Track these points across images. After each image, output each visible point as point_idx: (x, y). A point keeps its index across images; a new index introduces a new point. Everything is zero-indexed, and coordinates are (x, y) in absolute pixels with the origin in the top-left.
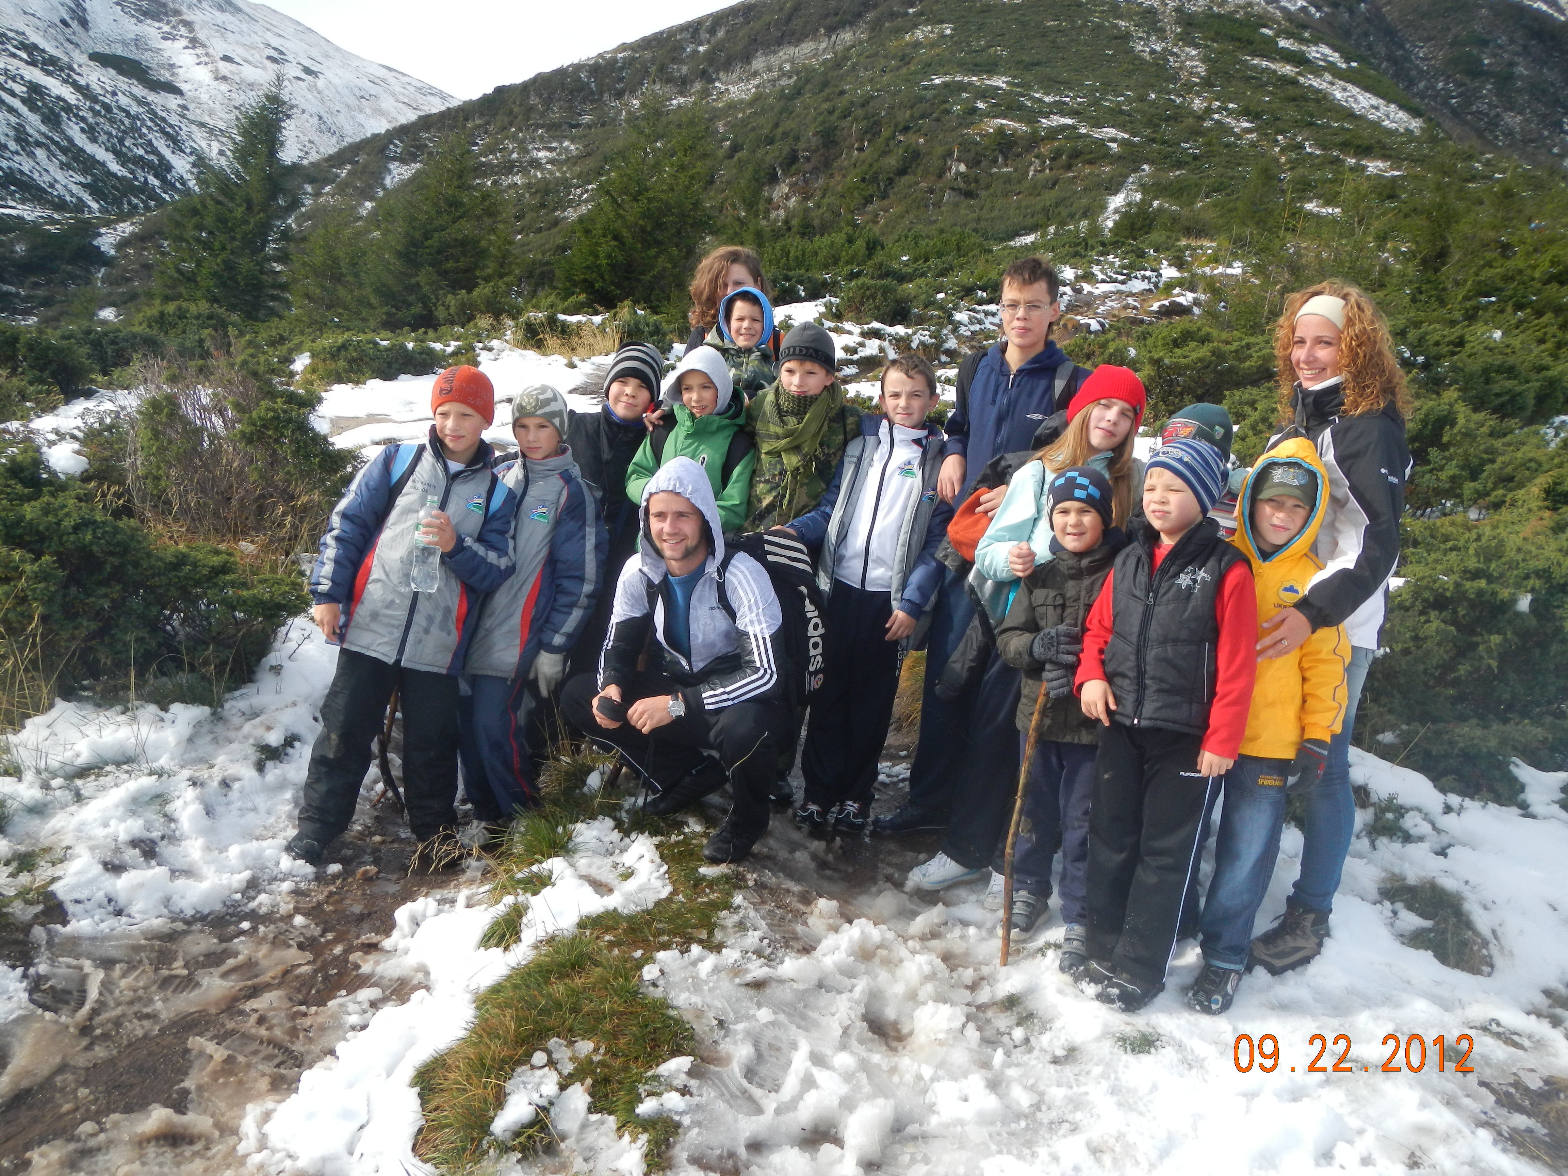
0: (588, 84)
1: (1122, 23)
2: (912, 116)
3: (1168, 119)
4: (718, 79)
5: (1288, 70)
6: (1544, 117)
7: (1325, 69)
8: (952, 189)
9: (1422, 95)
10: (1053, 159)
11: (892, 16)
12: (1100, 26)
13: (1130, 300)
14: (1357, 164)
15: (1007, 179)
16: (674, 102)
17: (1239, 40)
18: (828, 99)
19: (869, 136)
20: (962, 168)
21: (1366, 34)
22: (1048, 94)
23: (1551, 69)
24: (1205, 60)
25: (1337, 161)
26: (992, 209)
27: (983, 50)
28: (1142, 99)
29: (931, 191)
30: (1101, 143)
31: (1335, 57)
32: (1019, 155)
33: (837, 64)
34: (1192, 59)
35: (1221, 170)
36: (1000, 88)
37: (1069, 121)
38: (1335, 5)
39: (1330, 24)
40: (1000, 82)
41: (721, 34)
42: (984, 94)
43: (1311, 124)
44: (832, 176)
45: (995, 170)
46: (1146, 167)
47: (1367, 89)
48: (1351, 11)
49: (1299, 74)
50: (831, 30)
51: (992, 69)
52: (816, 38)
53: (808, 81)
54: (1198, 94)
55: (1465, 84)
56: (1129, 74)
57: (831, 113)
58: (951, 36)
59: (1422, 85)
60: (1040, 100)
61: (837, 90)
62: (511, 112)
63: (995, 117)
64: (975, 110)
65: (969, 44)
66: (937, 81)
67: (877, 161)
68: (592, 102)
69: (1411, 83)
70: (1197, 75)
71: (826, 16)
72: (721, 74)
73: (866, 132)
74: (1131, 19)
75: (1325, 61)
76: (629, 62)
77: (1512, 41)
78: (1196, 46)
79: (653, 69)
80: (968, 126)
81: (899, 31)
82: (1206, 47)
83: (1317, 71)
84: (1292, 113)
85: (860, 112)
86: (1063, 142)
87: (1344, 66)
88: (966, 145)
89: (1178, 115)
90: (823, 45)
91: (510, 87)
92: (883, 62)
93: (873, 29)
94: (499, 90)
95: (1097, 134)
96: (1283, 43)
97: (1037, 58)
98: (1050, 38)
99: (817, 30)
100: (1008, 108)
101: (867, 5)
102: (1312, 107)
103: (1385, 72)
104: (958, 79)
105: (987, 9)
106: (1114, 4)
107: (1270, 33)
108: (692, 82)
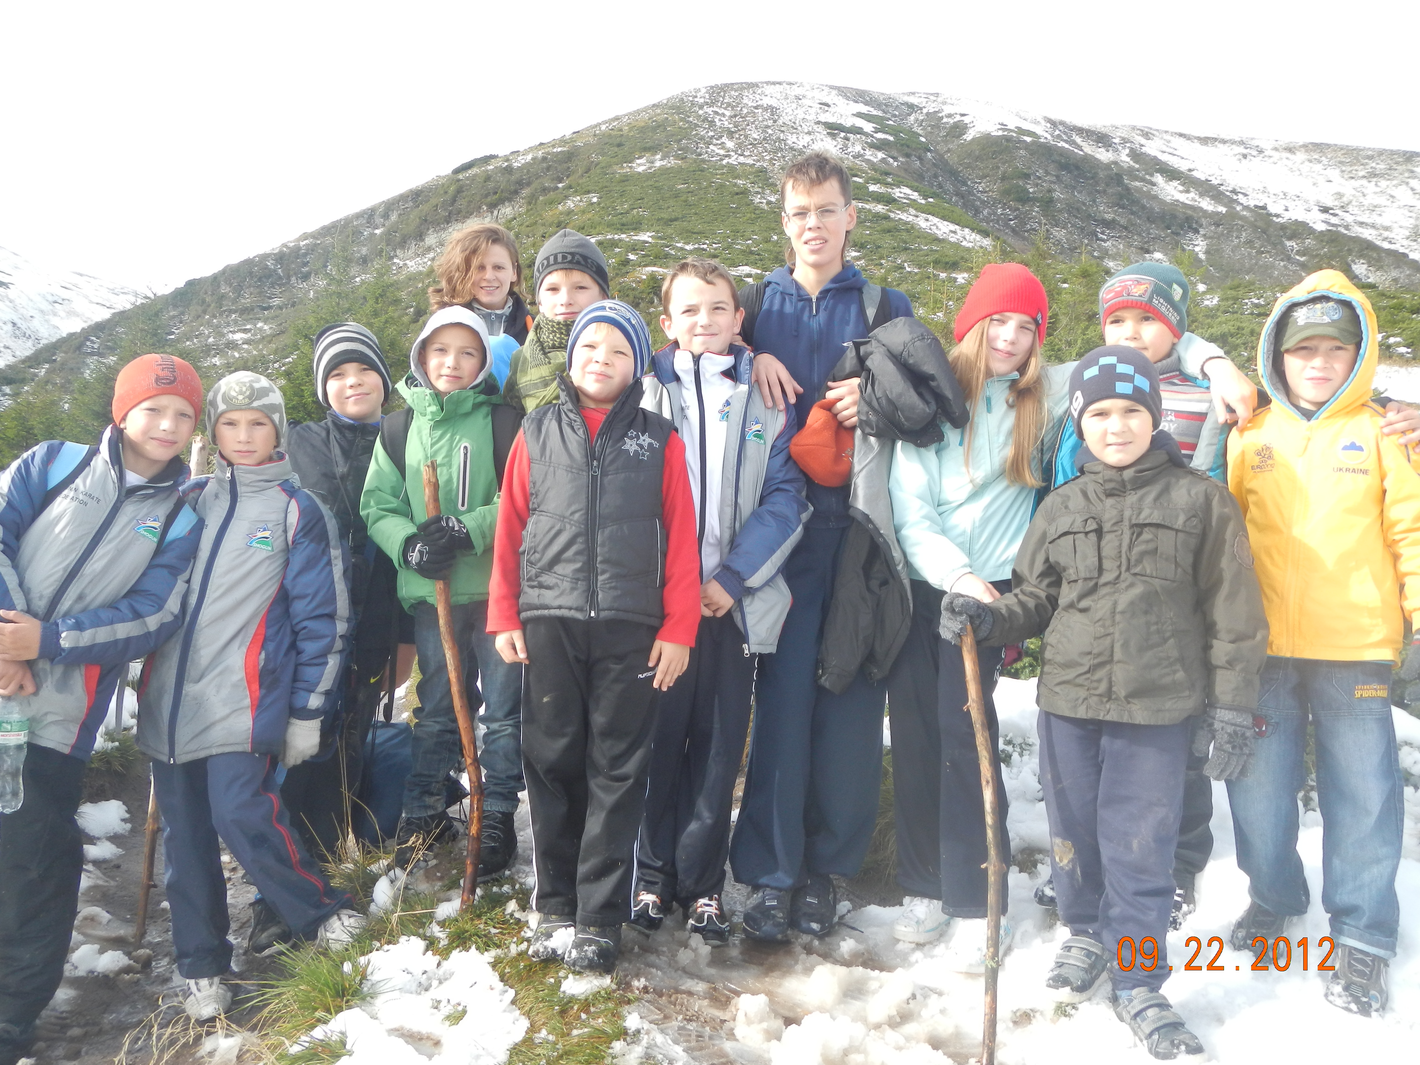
0: (275, 271)
1: (740, 182)
4: (396, 256)
5: (880, 208)
6: (1082, 229)
7: (909, 205)
9: (987, 220)
11: (545, 190)
12: (722, 186)
14: (949, 277)
16: (358, 279)
21: (936, 176)
22: (688, 243)
23: (1080, 192)
25: (931, 276)
27: (627, 212)
28: (767, 241)
31: (915, 196)
36: (647, 242)
38: (908, 156)
39: (906, 170)
40: (645, 237)
41: (394, 217)
42: (633, 248)
43: (906, 249)
45: (652, 310)
47: (944, 218)
48: (920, 158)
49: (890, 211)
50: (493, 206)
51: (637, 226)
55: (1018, 209)
56: (752, 221)
58: (599, 203)
59: (985, 212)
60: (682, 249)
62: (204, 301)
63: (646, 266)
64: (627, 262)
65: (614, 209)
68: (280, 286)
69: (977, 211)
71: (487, 196)
72: (398, 251)
74: (747, 178)
75: (908, 199)
76: (311, 249)
77: (1047, 173)
81: (552, 203)
83: (903, 208)
84: (888, 241)
87: (923, 202)
88: (624, 291)
91: (200, 279)
92: (542, 229)
93: (529, 203)
94: (190, 284)
96: (872, 188)
97: (674, 215)
98: (682, 198)
99: (480, 208)
100: (656, 258)
101: (521, 184)
102: (904, 236)
103: (956, 204)
104: (609, 237)
105: (625, 179)
106: (731, 168)
107: (860, 180)
108: (372, 261)
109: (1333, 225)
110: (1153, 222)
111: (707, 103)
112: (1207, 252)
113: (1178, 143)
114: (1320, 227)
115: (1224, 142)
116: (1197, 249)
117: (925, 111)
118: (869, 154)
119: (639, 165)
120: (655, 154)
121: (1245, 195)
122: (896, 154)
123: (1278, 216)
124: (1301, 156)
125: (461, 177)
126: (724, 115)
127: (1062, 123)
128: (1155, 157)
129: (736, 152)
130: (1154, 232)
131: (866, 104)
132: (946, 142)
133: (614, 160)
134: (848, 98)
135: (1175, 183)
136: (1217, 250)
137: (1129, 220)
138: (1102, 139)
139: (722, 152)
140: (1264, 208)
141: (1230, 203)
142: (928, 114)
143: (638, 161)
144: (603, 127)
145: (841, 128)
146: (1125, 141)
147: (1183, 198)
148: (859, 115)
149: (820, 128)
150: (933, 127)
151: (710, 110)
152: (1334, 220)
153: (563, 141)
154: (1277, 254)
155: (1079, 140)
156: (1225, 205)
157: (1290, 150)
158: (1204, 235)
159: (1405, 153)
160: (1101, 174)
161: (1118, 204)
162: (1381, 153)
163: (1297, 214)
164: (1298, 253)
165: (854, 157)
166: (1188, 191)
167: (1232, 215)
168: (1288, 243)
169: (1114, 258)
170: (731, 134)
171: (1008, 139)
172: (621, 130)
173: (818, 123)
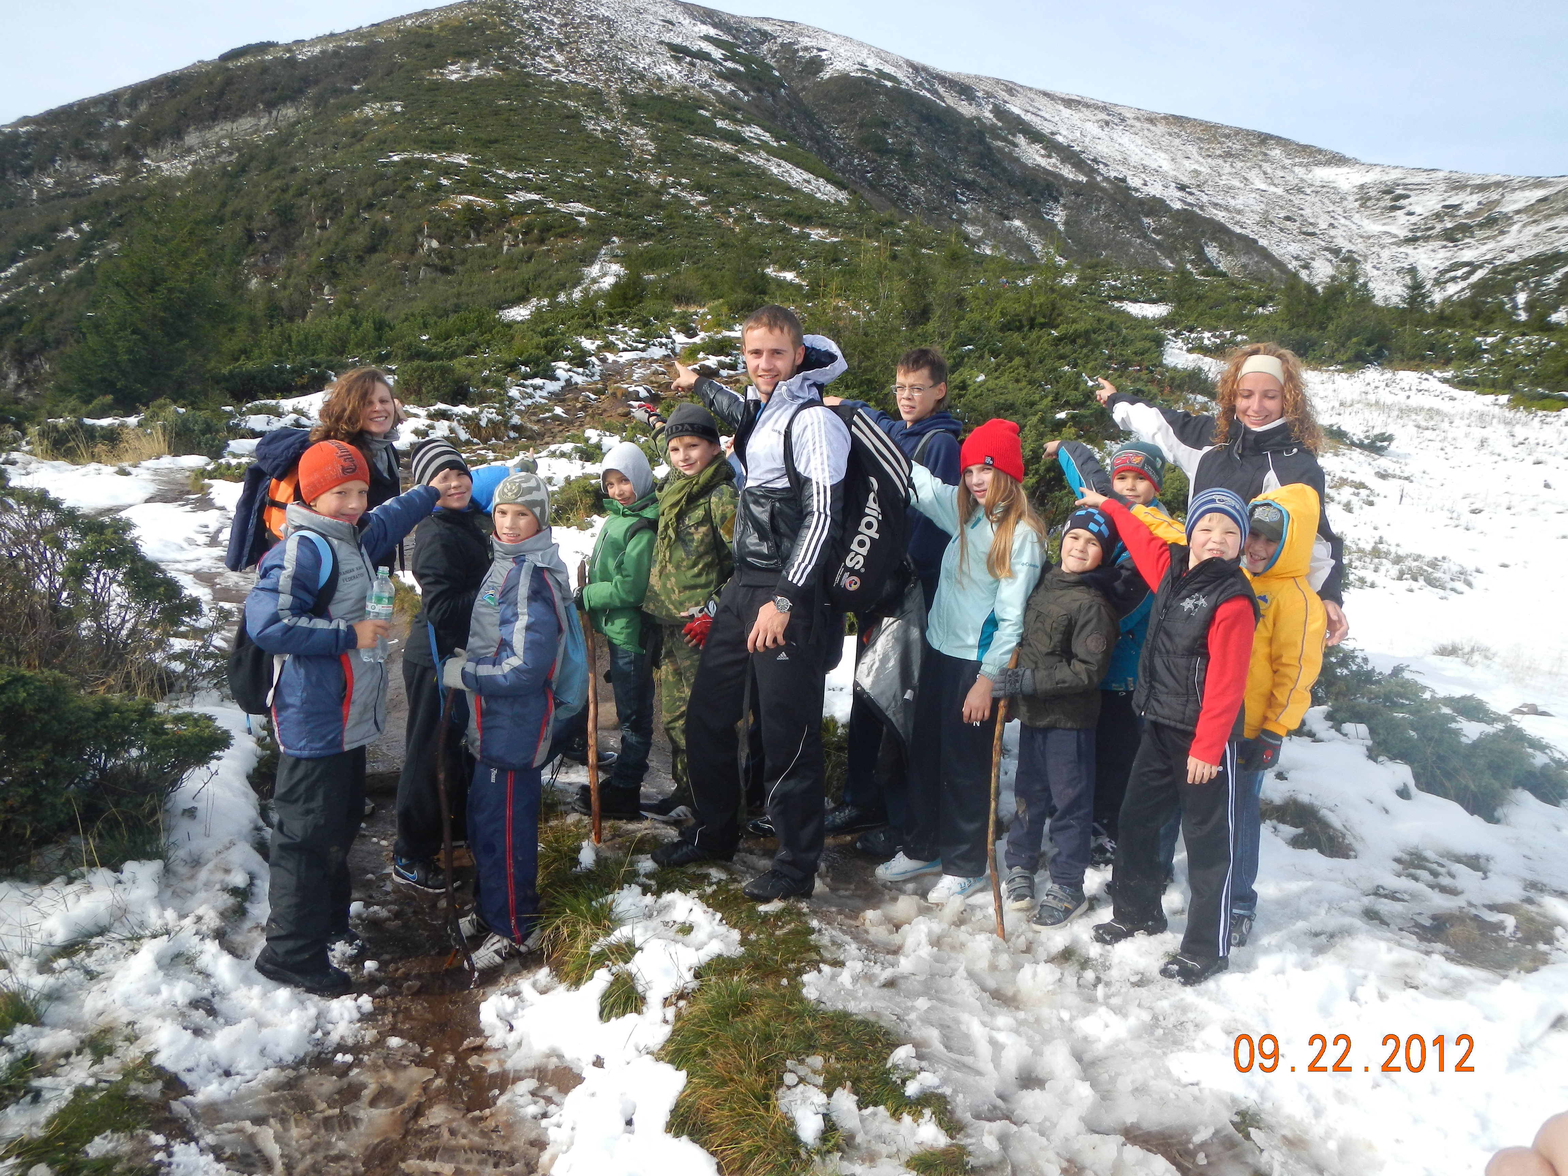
1: (571, 103)
2: (374, 193)
3: (629, 194)
4: (147, 156)
5: (728, 148)
6: (941, 188)
7: (760, 147)
8: (427, 265)
9: (843, 171)
10: (525, 234)
11: (336, 92)
12: (550, 106)
13: (655, 366)
14: (801, 232)
15: (482, 254)
16: (96, 180)
17: (680, 120)
18: (278, 177)
19: (330, 214)
20: (435, 244)
21: (789, 117)
22: (511, 171)
23: (940, 148)
24: (654, 138)
25: (783, 230)
26: (471, 284)
27: (438, 127)
28: (602, 175)
29: (406, 268)
30: (570, 218)
31: (767, 137)
32: (490, 230)
33: (284, 139)
34: (641, 137)
35: (685, 240)
36: (462, 165)
37: (536, 197)
38: (759, 90)
39: (757, 106)
40: (461, 159)
41: (143, 107)
42: (448, 170)
43: (756, 197)
44: (295, 255)
45: (468, 245)
46: (615, 239)
47: (797, 165)
48: (773, 95)
49: (739, 151)
50: (271, 106)
51: (450, 145)
52: (254, 113)
53: (252, 158)
54: (653, 170)
55: (876, 161)
56: (585, 152)
57: (284, 190)
58: (403, 114)
59: (841, 161)
60: (503, 177)
61: (288, 167)
63: (461, 193)
64: (440, 186)
65: (421, 122)
66: (396, 158)
67: (343, 239)
69: (833, 160)
70: (649, 152)
71: (263, 92)
72: (149, 151)
73: (326, 210)
74: (579, 100)
75: (759, 140)
76: (33, 138)
77: (907, 123)
78: (644, 126)
79: (66, 145)
80: (435, 203)
81: (346, 108)
82: (653, 126)
83: (753, 149)
84: (737, 187)
85: (317, 190)
86: (533, 217)
87: (776, 144)
88: (436, 221)
89: (637, 190)
90: (264, 121)
92: (333, 139)
93: (317, 106)
95: (564, 208)
96: (720, 124)
97: (494, 136)
98: (504, 117)
99: (255, 105)
100: (473, 184)
101: (307, 81)
102: (754, 181)
103: (810, 150)
104: (417, 156)
105: (436, 87)
106: (560, 85)
107: (707, 114)
108: (116, 159)
109: (1190, 204)
110: (1013, 186)
111: (533, 7)
112: (1066, 223)
113: (1042, 102)
114: (1177, 206)
115: (1087, 106)
116: (1056, 219)
117: (779, 40)
118: (717, 84)
119: (454, 72)
120: (471, 60)
121: (1106, 165)
122: (747, 88)
123: (1136, 190)
124: (1161, 129)
125: (230, 65)
126: (553, 23)
127: (925, 69)
128: (1019, 116)
129: (566, 68)
130: (1015, 197)
131: (715, 26)
132: (802, 79)
133: (423, 63)
134: (694, 18)
135: (1038, 146)
136: (1076, 222)
137: (990, 183)
138: (965, 90)
139: (550, 66)
140: (1124, 180)
141: (1091, 172)
142: (782, 44)
143: (453, 68)
144: (409, 23)
145: (686, 51)
146: (989, 95)
147: (1043, 162)
148: (707, 38)
149: (663, 49)
150: (787, 60)
151: (536, 15)
152: (1190, 199)
153: (358, 34)
154: (1134, 231)
155: (941, 90)
156: (1086, 175)
157: (1152, 120)
158: (1064, 205)
159: (1260, 134)
160: (963, 130)
161: (979, 165)
162: (1238, 132)
163: (1156, 190)
164: (1154, 231)
165: (701, 86)
166: (1050, 156)
167: (1092, 185)
168: (1146, 220)
169: (972, 222)
170: (561, 47)
171: (868, 82)
172: (430, 28)
173: (662, 43)
